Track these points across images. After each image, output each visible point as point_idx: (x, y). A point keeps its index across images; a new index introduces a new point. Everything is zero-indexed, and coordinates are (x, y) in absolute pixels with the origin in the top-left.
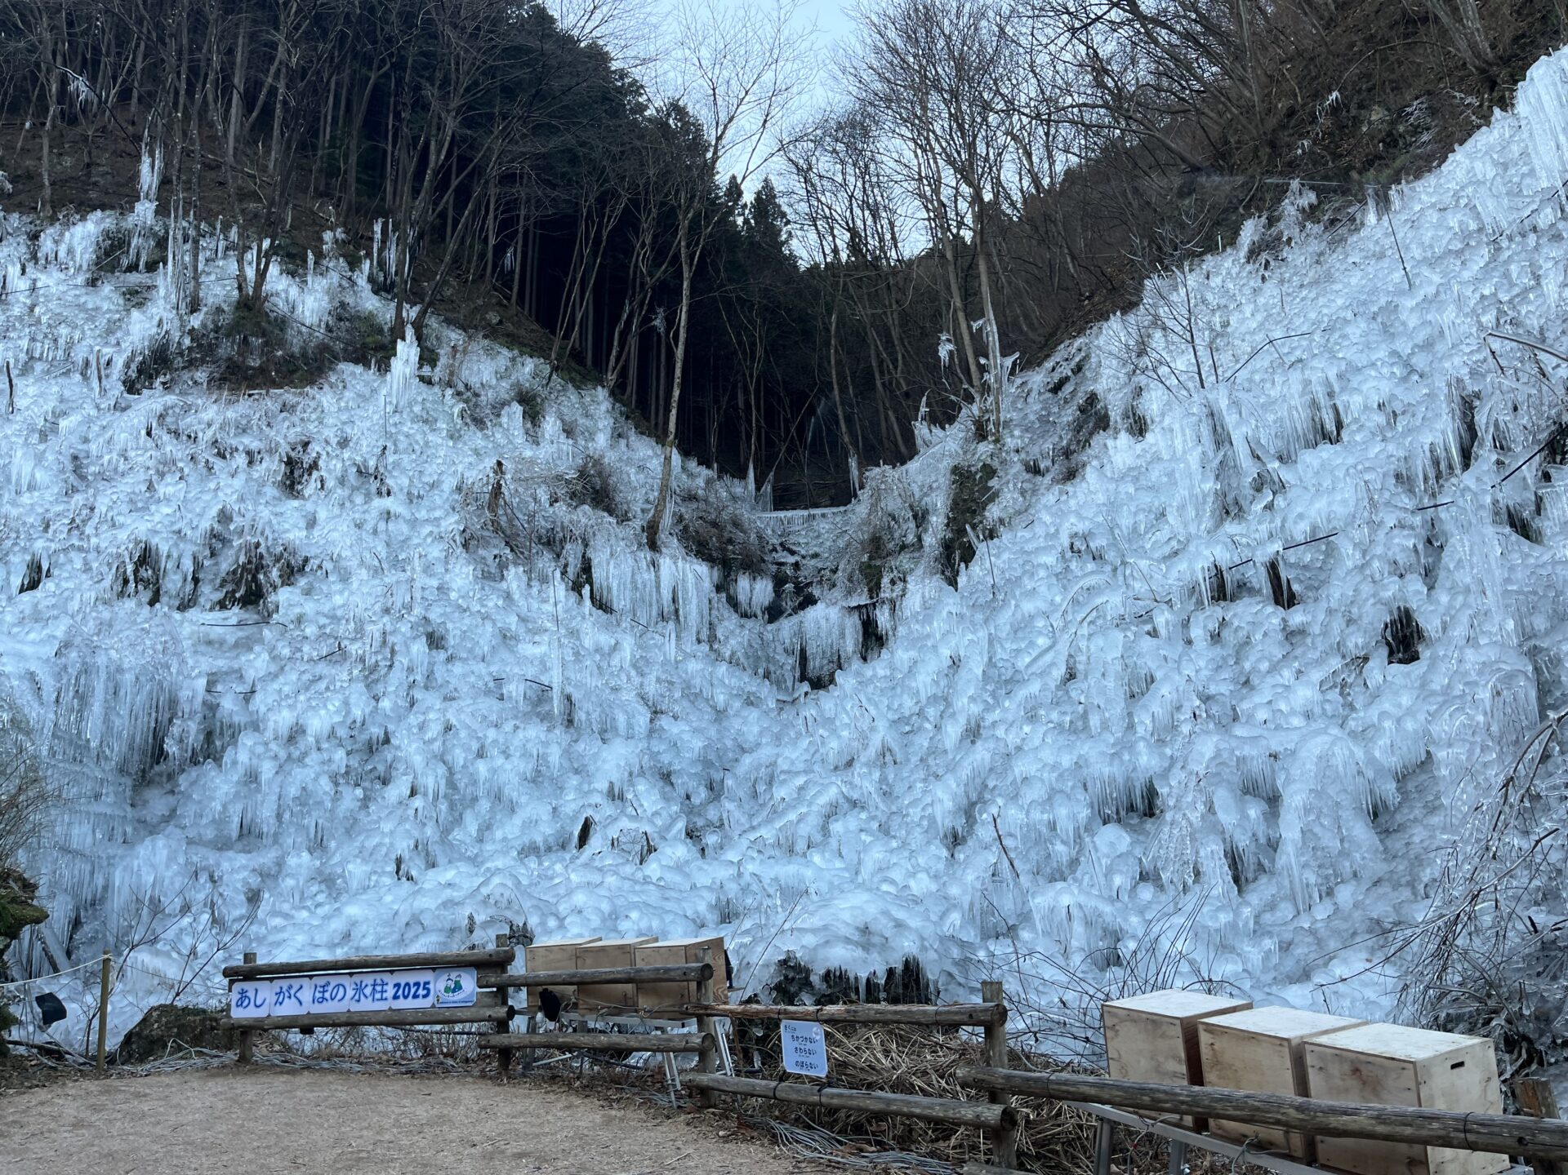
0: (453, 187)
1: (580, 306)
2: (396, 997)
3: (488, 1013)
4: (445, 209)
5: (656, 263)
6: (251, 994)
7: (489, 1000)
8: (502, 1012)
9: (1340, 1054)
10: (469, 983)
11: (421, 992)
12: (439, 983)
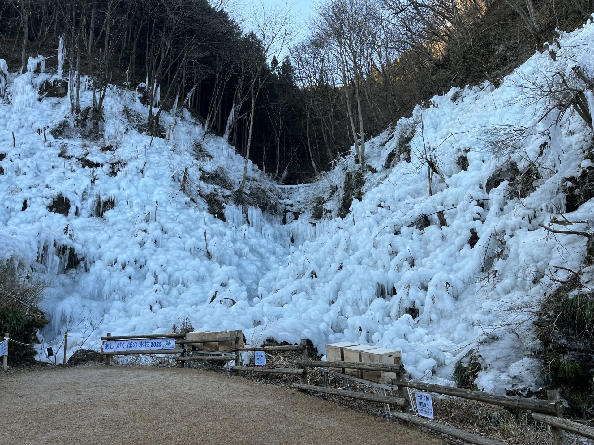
0: (170, 66)
1: (216, 109)
2: (152, 346)
3: (178, 351)
4: (167, 73)
5: (244, 94)
6: (109, 345)
7: (178, 347)
8: (182, 350)
9: (367, 354)
10: (173, 342)
11: (159, 345)
12: (164, 342)
